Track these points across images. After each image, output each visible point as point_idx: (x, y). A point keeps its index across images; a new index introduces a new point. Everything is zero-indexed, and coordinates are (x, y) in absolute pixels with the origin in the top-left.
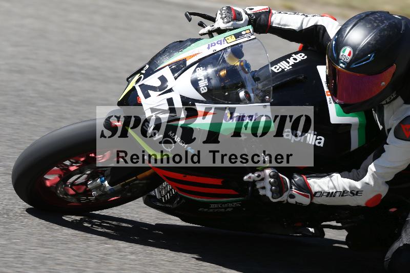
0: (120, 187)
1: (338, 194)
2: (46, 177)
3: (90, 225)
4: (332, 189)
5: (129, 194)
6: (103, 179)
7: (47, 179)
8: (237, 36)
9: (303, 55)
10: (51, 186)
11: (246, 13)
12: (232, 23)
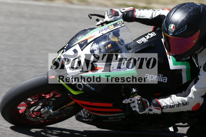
0: (58, 111)
1: (175, 106)
2: (19, 108)
3: (45, 134)
4: (172, 103)
5: (65, 115)
6: (49, 107)
7: (20, 109)
8: (115, 25)
9: (154, 33)
10: (22, 113)
11: (121, 12)
12: (113, 17)
